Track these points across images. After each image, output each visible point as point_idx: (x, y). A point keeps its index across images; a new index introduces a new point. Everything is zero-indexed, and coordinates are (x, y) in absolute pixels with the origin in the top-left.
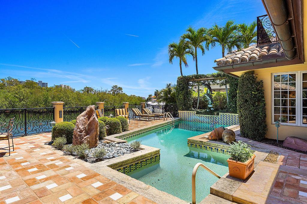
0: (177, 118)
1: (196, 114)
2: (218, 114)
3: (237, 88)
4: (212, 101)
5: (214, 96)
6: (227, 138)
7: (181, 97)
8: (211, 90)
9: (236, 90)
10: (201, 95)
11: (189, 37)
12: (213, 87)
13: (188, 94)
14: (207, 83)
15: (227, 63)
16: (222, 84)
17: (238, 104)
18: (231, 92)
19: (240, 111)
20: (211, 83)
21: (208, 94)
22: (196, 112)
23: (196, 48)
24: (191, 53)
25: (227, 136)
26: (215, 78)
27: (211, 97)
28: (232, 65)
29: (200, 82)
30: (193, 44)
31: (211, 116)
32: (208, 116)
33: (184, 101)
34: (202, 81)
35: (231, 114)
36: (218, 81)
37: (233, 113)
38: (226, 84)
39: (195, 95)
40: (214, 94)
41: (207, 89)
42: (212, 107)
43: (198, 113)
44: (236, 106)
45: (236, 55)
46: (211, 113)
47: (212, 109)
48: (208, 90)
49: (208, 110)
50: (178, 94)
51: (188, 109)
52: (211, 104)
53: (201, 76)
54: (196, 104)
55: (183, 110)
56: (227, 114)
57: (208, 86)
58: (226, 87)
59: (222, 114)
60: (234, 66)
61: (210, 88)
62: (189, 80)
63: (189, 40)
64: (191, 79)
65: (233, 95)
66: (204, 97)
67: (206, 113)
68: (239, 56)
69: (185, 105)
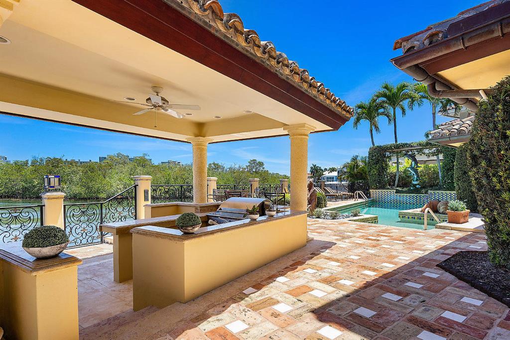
0: (370, 199)
1: (396, 193)
2: (426, 193)
3: (454, 159)
4: (418, 177)
5: (420, 169)
6: (443, 208)
7: (375, 172)
8: (416, 162)
9: (453, 162)
10: (401, 169)
11: (385, 95)
12: (418, 158)
13: (384, 168)
14: (410, 153)
15: (443, 135)
16: (433, 154)
17: (455, 176)
18: (445, 165)
19: (458, 184)
20: (416, 153)
21: (412, 168)
22: (395, 191)
23: (394, 109)
24: (386, 115)
25: (443, 207)
26: (422, 147)
27: (416, 171)
28: (449, 137)
29: (400, 153)
30: (390, 104)
31: (417, 195)
32: (412, 195)
33: (379, 177)
34: (404, 152)
35: (445, 192)
36: (427, 151)
37: (448, 190)
38: (438, 154)
39: (392, 168)
40: (421, 168)
41: (410, 161)
42: (418, 184)
43: (397, 192)
44: (452, 181)
45: (453, 126)
46: (417, 191)
47: (417, 186)
48: (413, 163)
49: (411, 188)
50: (371, 169)
51: (383, 187)
52: (417, 180)
53: (404, 145)
54: (394, 181)
55: (376, 189)
56: (440, 192)
57: (413, 157)
58: (438, 158)
59: (432, 192)
60: (451, 139)
61: (414, 160)
62: (386, 150)
63: (385, 99)
64: (389, 150)
65: (448, 168)
66: (405, 171)
67: (410, 192)
68: (457, 127)
69: (379, 183)
